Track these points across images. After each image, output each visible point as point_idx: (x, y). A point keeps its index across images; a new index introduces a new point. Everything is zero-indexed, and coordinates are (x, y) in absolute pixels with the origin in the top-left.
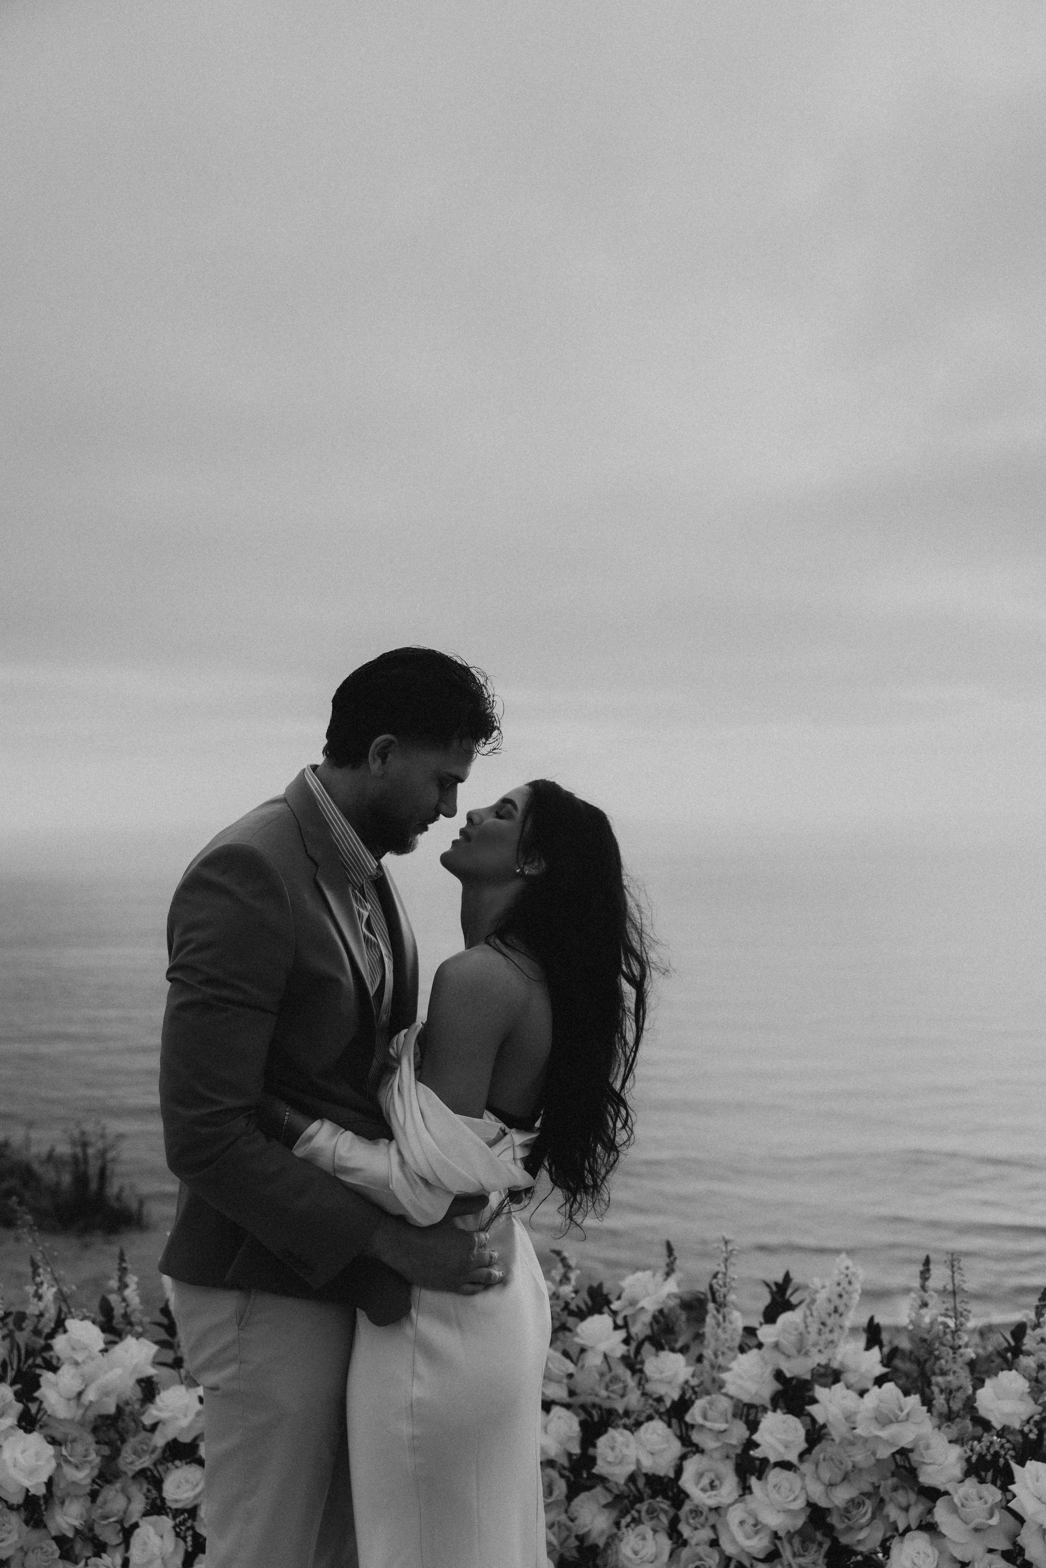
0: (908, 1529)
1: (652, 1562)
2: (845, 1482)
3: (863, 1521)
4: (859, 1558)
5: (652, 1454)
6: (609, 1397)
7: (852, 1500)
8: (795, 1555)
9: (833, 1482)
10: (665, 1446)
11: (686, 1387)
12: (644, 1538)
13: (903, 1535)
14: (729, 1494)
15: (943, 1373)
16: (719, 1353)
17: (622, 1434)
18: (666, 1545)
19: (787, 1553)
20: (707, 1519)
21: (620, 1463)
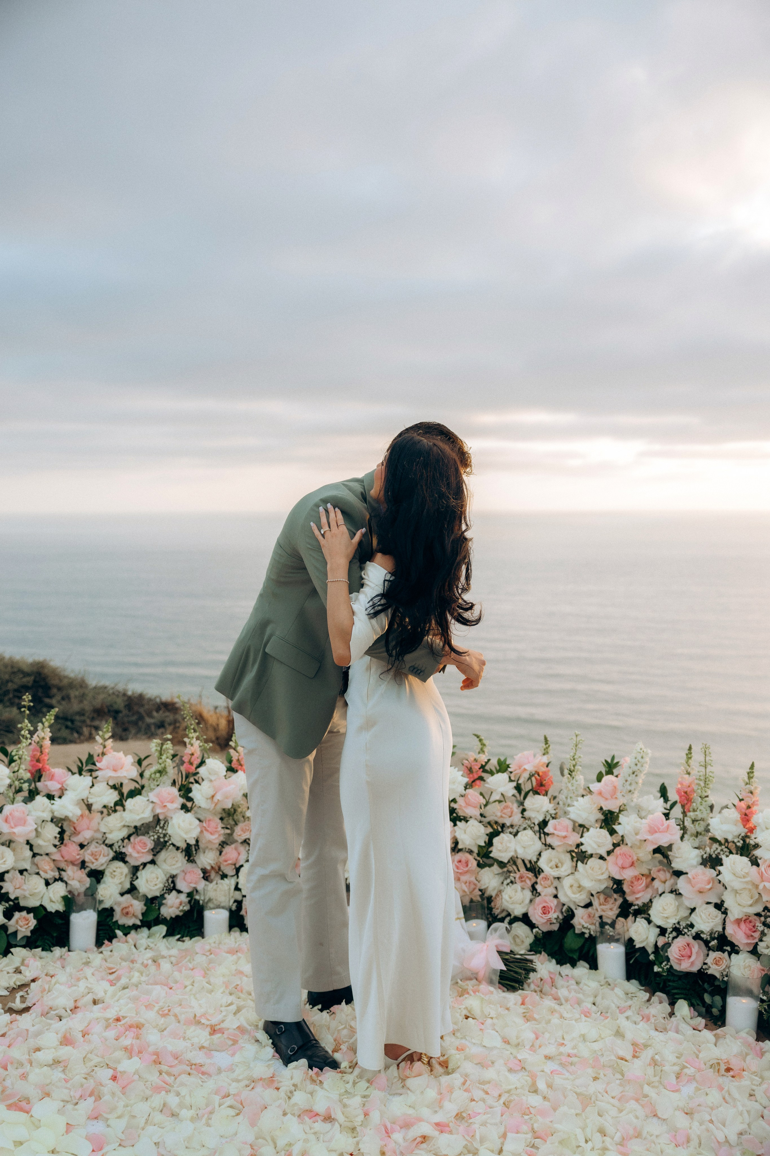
0: (664, 893)
1: (520, 904)
2: (632, 867)
3: (640, 887)
4: (636, 907)
5: (524, 848)
6: (502, 817)
7: (636, 877)
8: (600, 904)
9: (624, 866)
10: (531, 843)
11: (547, 814)
12: (516, 891)
13: (661, 895)
14: (565, 871)
15: (694, 811)
16: (569, 798)
17: (508, 837)
18: (528, 894)
19: (595, 903)
20: (552, 883)
21: (505, 851)
